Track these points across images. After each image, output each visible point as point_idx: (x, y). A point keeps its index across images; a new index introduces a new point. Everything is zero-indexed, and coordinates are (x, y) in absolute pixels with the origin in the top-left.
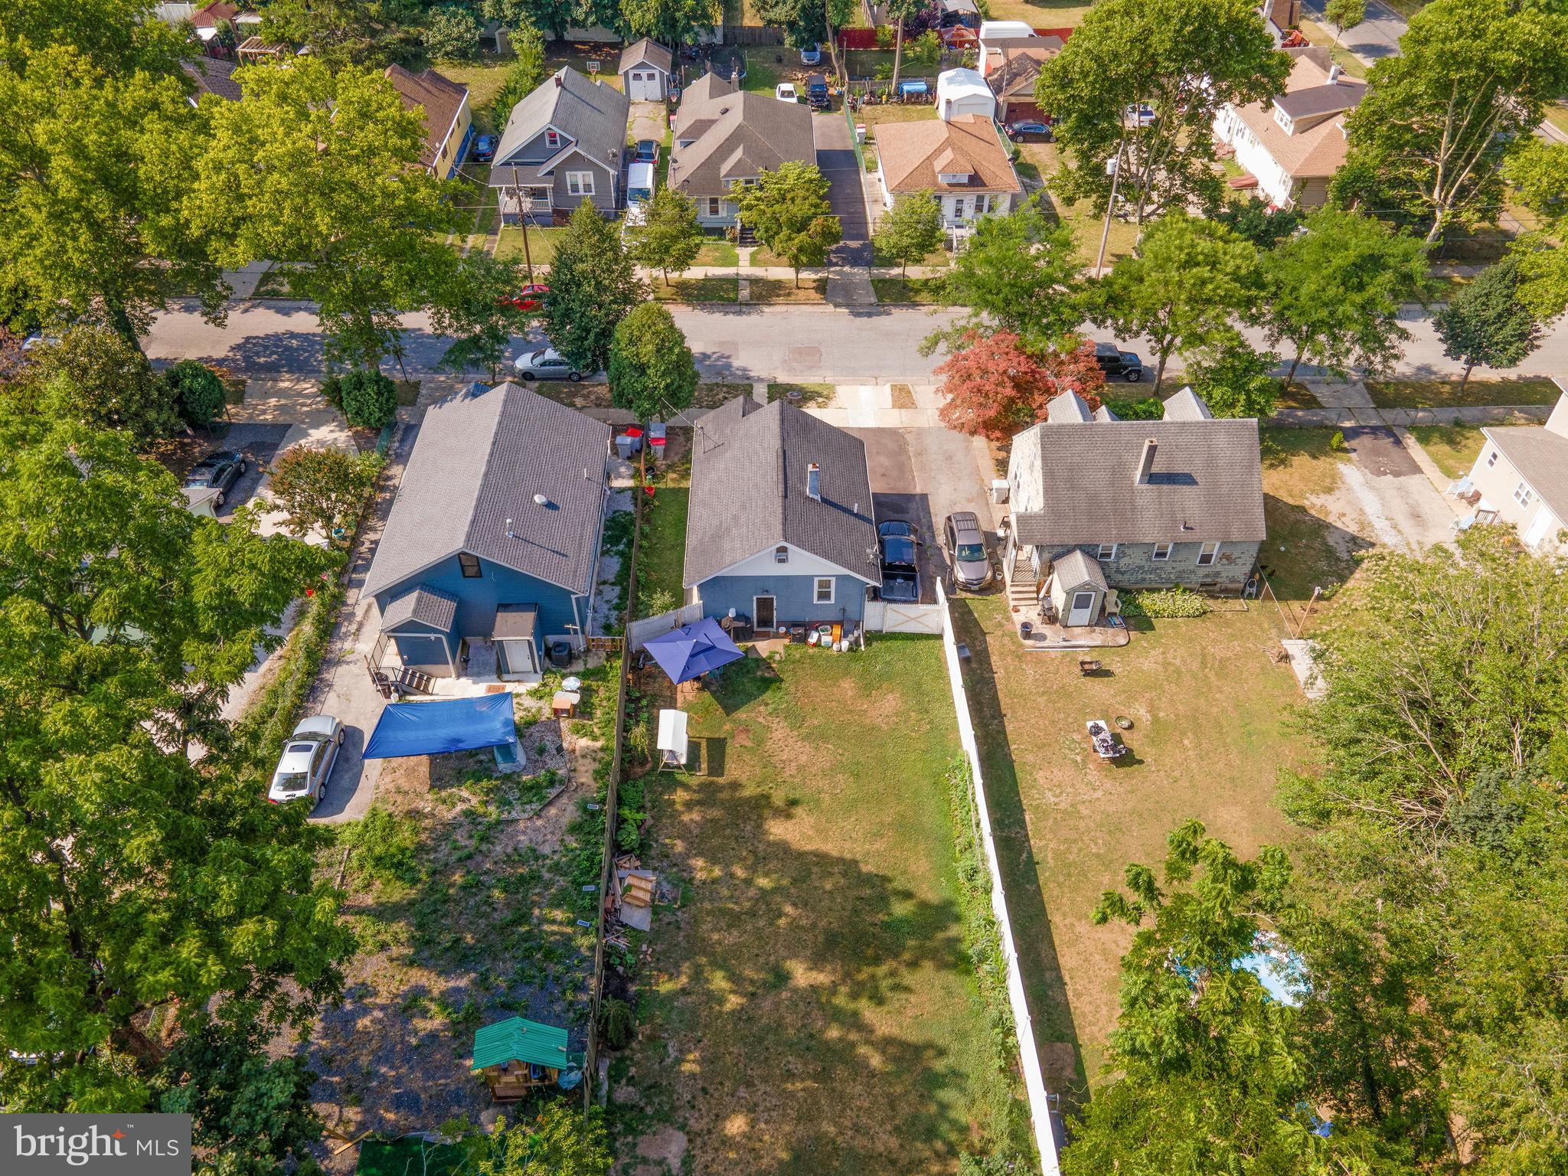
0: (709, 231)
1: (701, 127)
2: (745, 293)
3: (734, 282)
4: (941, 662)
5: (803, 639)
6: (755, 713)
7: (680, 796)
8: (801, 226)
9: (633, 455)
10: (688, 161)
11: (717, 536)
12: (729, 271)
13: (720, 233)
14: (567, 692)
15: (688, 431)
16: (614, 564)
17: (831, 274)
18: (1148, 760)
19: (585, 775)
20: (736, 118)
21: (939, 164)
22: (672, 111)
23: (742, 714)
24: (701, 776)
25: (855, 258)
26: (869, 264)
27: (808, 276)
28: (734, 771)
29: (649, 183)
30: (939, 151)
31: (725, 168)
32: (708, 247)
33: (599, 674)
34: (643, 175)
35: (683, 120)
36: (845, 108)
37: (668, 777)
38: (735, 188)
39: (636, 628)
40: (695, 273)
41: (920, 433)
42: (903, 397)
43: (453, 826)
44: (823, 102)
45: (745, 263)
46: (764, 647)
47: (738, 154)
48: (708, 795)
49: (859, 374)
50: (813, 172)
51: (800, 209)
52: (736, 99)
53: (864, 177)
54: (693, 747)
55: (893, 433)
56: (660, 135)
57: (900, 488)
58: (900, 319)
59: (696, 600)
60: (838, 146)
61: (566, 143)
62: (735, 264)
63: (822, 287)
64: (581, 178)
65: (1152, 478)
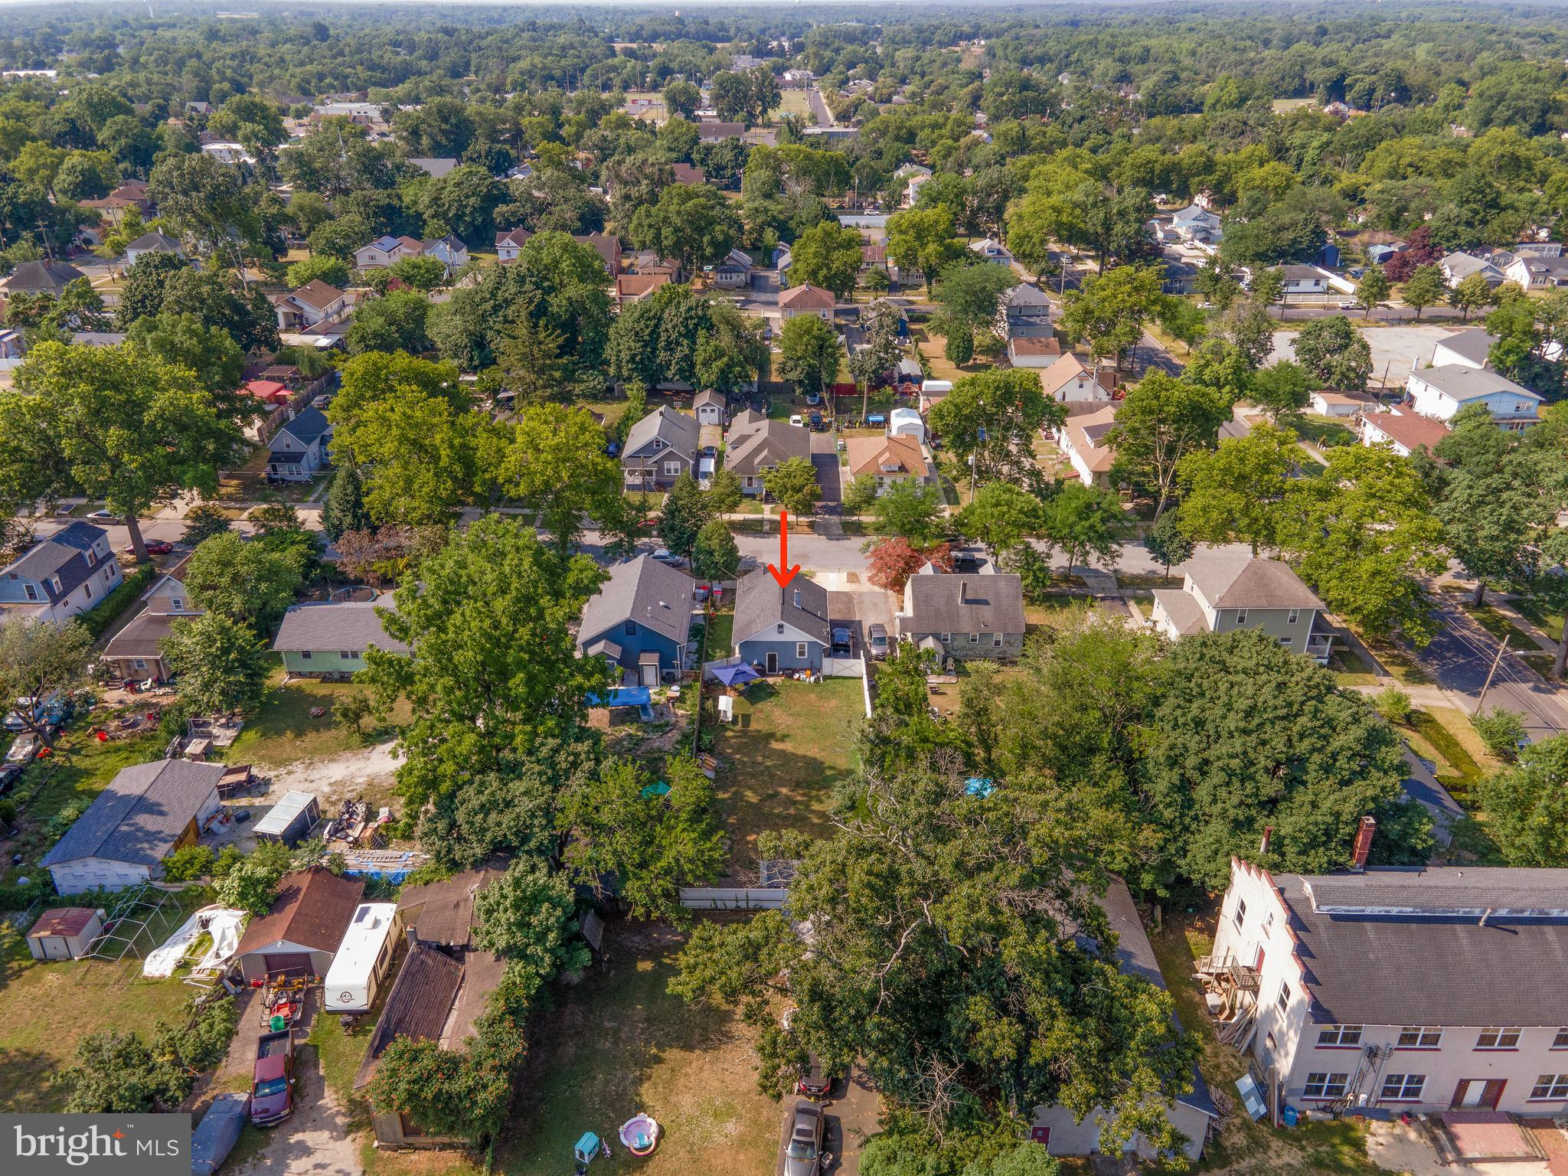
0: (747, 496)
1: (742, 439)
2: (767, 528)
3: (761, 522)
4: (861, 688)
5: (790, 676)
6: (766, 706)
7: (729, 734)
8: (800, 490)
9: (705, 600)
10: (735, 457)
11: (749, 624)
12: (758, 516)
13: (753, 496)
14: (674, 691)
15: (733, 591)
16: (695, 646)
17: (818, 519)
19: (683, 723)
20: (764, 434)
21: (881, 460)
22: (725, 429)
23: (759, 706)
24: (739, 727)
25: (832, 511)
26: (840, 514)
27: (803, 519)
28: (754, 726)
29: (712, 469)
30: (881, 454)
31: (757, 461)
32: (745, 504)
33: (689, 687)
34: (708, 465)
35: (732, 435)
36: (833, 430)
37: (724, 727)
38: (763, 470)
39: (707, 666)
40: (737, 517)
41: (861, 594)
42: (853, 578)
43: (623, 739)
44: (818, 426)
45: (768, 513)
46: (771, 680)
47: (765, 453)
48: (744, 733)
49: (828, 567)
50: (808, 463)
51: (799, 481)
52: (765, 424)
53: (841, 469)
54: (735, 717)
55: (846, 594)
56: (718, 443)
57: (848, 618)
58: (857, 542)
59: (737, 655)
60: (827, 452)
61: (665, 446)
62: (762, 512)
63: (812, 526)
64: (673, 465)
65: (967, 602)
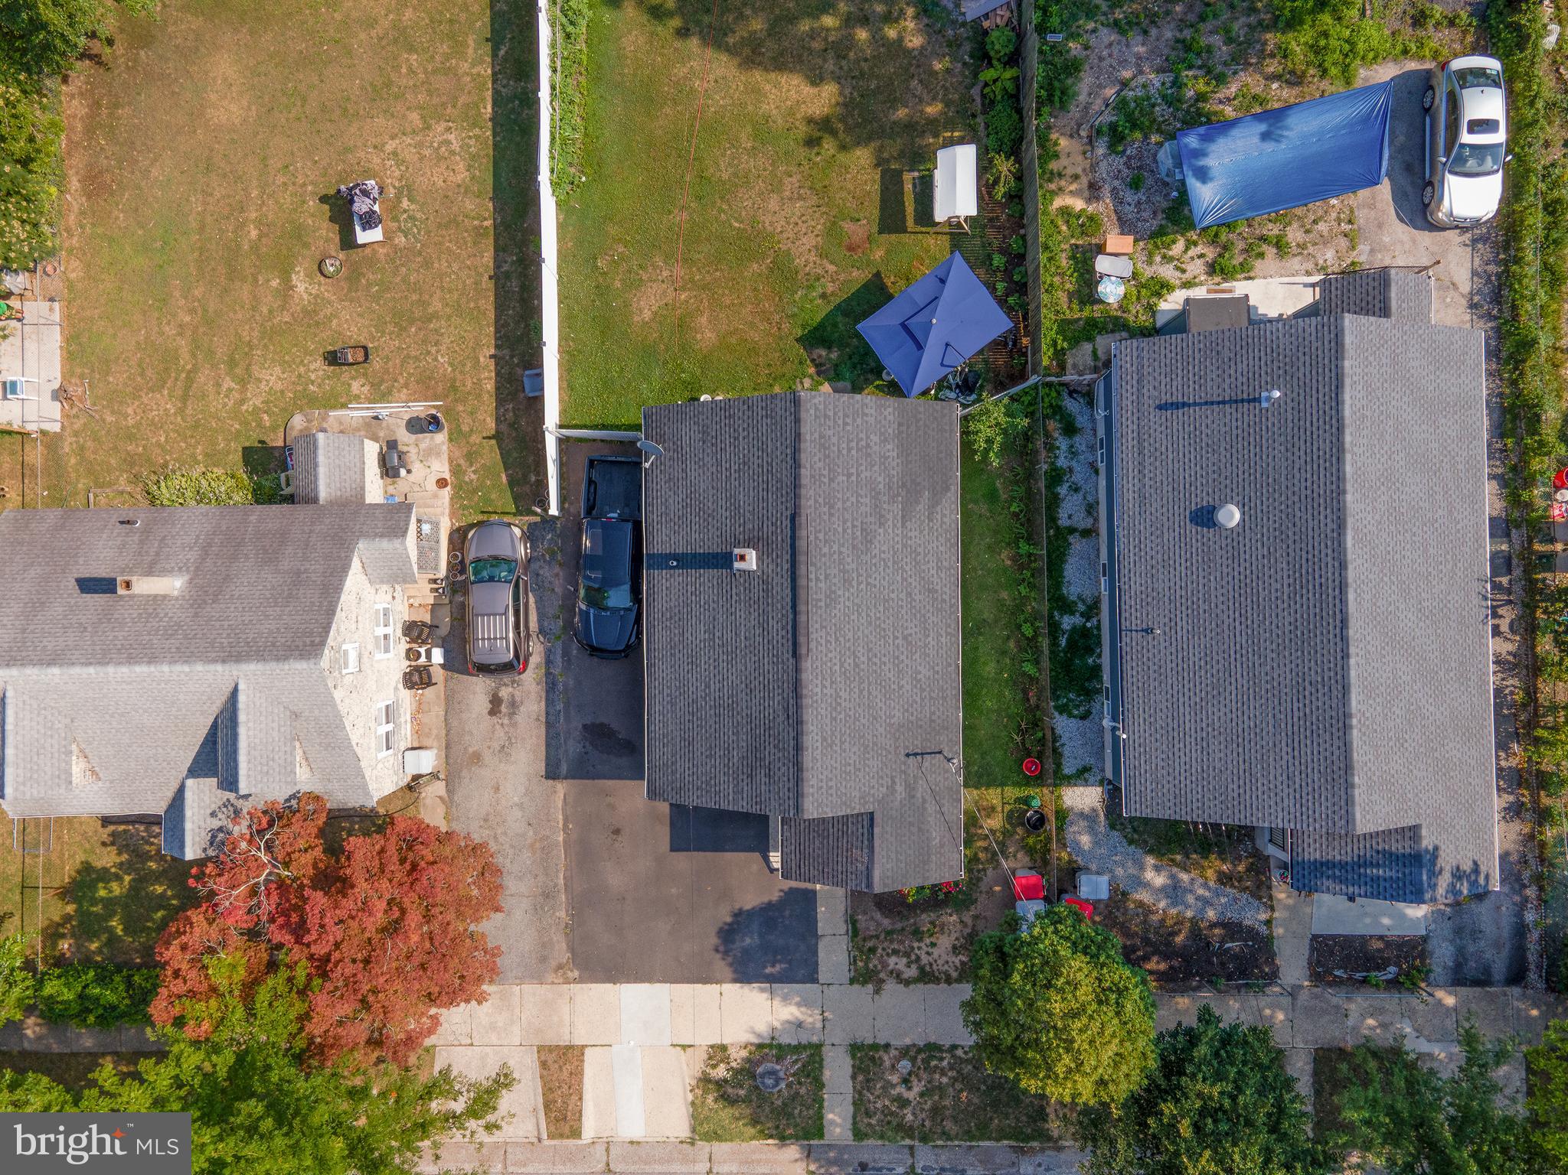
6: (839, 280)
18: (312, 203)
23: (858, 276)
